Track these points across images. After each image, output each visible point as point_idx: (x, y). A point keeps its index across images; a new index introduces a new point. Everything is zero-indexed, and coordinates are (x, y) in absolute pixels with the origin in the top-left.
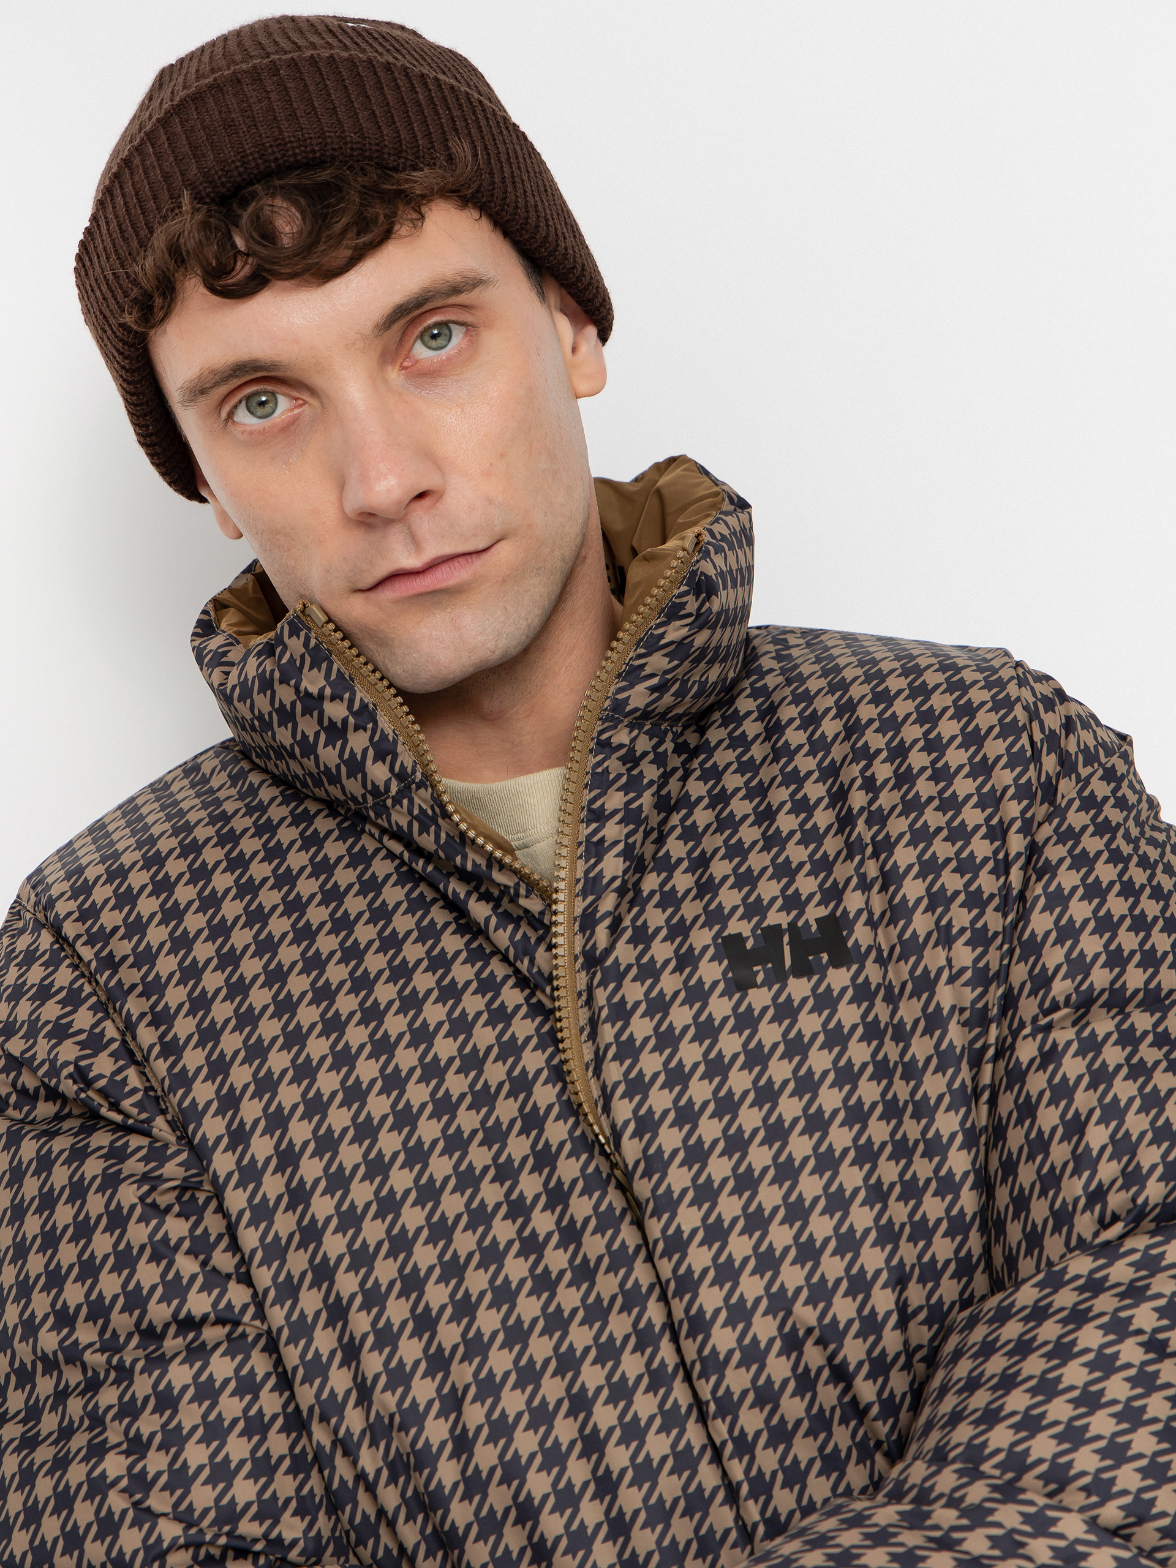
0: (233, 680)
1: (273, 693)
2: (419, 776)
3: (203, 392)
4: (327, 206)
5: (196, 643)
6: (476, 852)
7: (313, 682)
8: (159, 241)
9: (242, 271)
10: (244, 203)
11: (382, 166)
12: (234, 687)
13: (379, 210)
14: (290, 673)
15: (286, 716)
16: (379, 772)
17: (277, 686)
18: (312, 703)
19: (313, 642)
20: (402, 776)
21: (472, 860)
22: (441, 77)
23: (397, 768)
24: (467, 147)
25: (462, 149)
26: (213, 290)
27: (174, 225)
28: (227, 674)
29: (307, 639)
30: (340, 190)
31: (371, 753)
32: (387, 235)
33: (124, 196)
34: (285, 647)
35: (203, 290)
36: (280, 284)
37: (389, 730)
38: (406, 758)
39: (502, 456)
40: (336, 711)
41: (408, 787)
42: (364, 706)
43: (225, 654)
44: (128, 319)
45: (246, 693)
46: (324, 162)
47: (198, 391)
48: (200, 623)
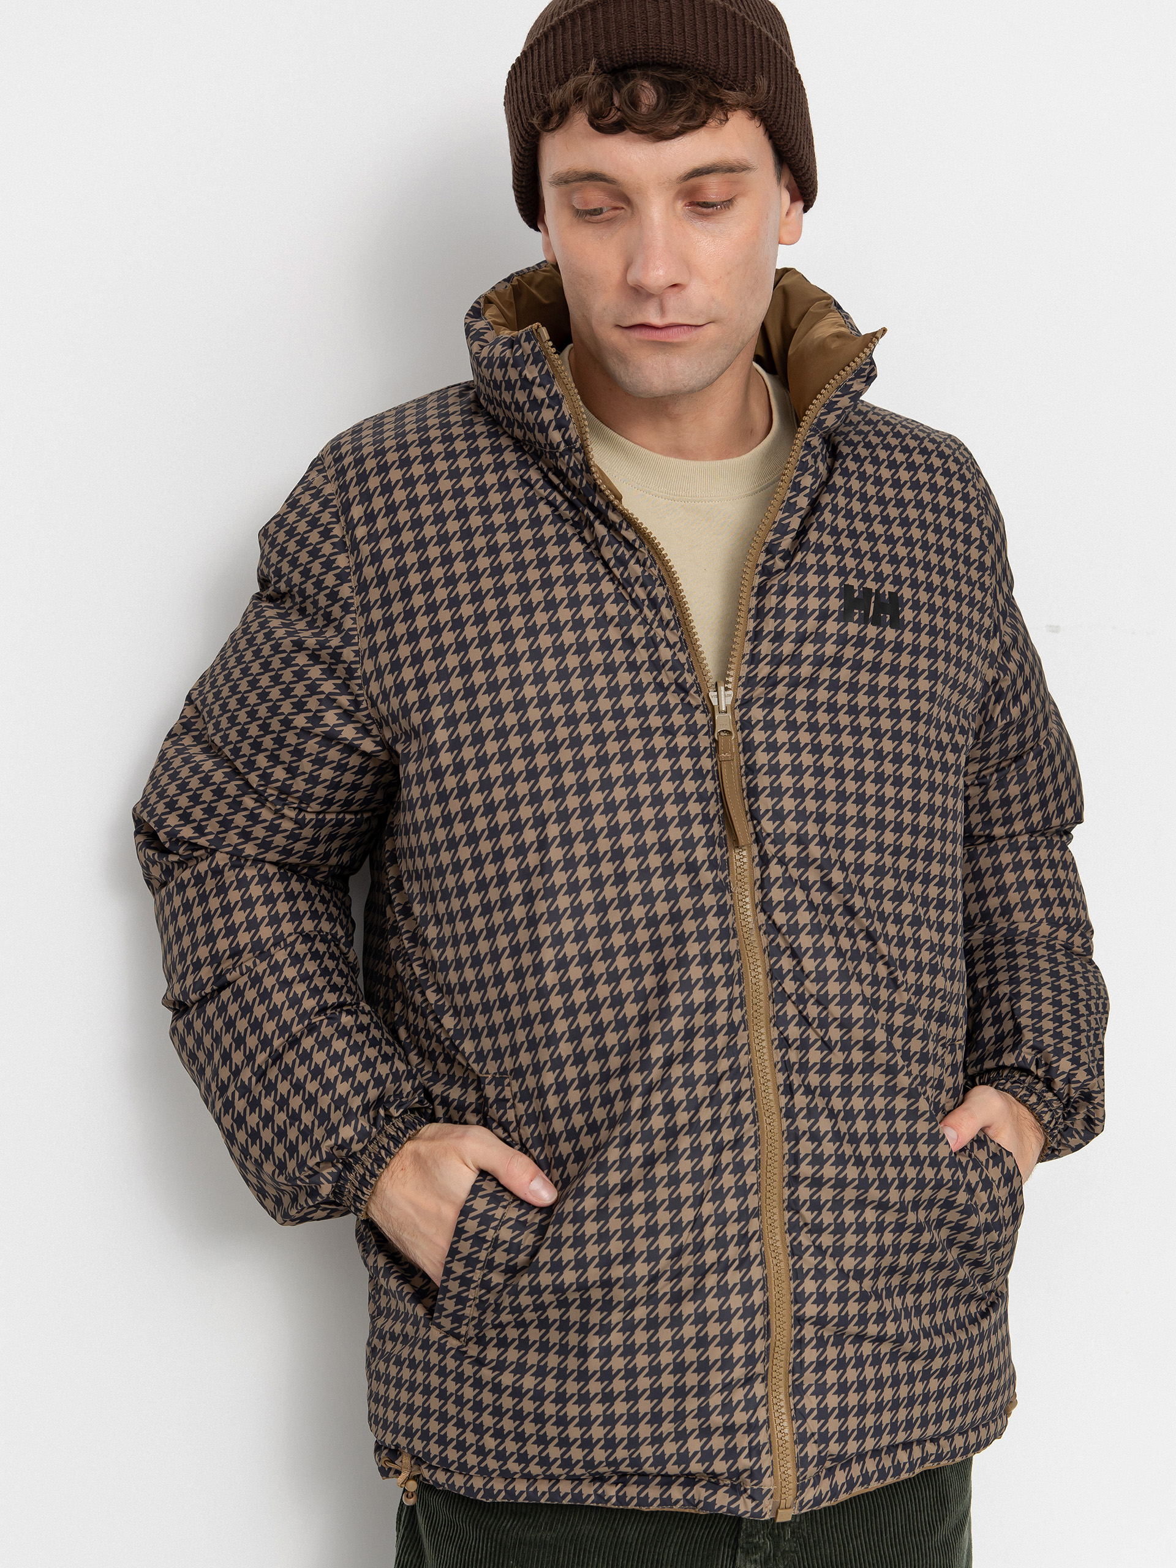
0: (485, 351)
1: (506, 371)
2: (578, 445)
3: (566, 182)
4: (674, 97)
5: (468, 321)
6: (601, 497)
7: (531, 372)
8: (571, 85)
9: (614, 117)
10: (627, 79)
11: (713, 80)
12: (484, 358)
13: (703, 108)
14: (519, 363)
15: (510, 386)
16: (556, 436)
17: (509, 368)
18: (527, 384)
19: (537, 349)
20: (568, 442)
21: (598, 501)
22: (764, 30)
23: (566, 437)
24: (766, 83)
25: (762, 83)
26: (592, 124)
27: (583, 78)
28: (482, 347)
29: (534, 346)
30: (685, 89)
31: (553, 424)
32: (703, 124)
33: (555, 44)
34: (520, 346)
35: (586, 121)
36: (630, 134)
37: (567, 414)
38: (573, 433)
39: (729, 274)
40: (540, 393)
41: (570, 450)
42: (556, 395)
43: (483, 334)
44: (535, 121)
45: (490, 365)
46: (680, 67)
47: (564, 180)
48: (473, 309)
